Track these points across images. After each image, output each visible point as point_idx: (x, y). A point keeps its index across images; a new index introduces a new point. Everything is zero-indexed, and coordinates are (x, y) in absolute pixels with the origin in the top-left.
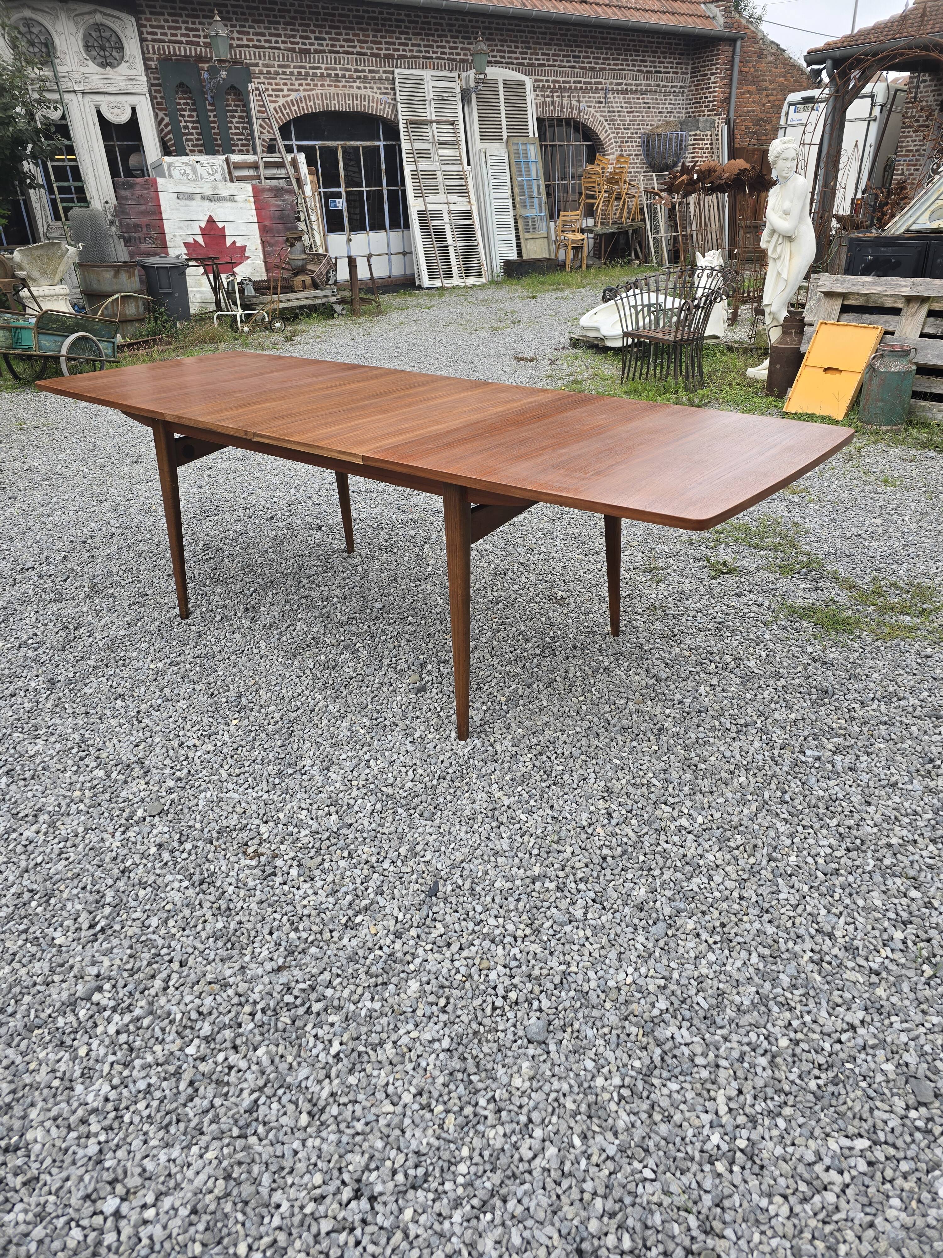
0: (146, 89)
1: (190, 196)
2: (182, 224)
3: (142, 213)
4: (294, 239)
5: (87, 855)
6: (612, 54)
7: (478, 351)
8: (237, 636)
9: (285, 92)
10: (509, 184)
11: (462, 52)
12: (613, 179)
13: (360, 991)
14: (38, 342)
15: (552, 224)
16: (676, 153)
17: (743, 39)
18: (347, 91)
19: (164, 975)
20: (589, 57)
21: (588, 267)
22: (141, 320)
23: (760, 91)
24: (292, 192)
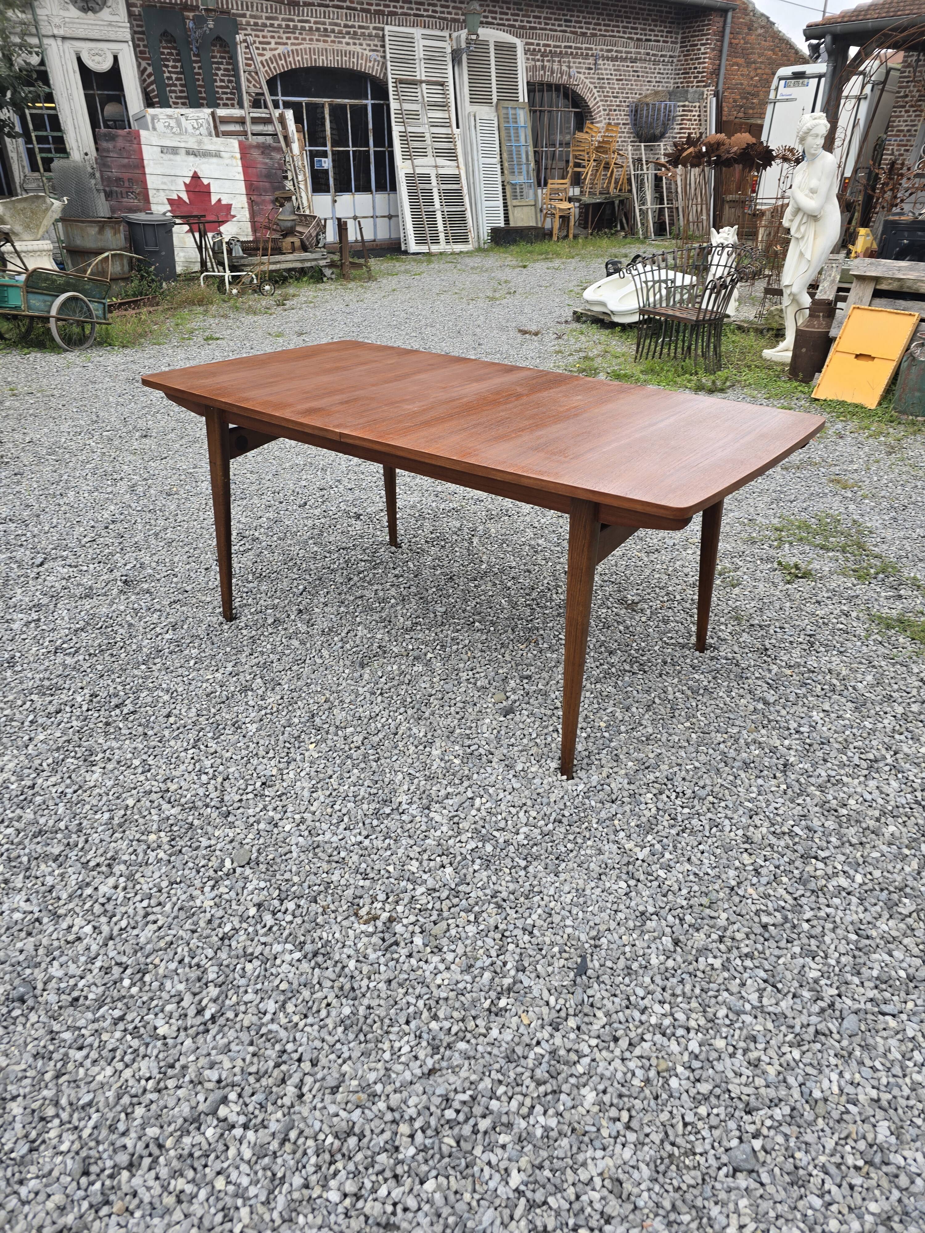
0: (128, 37)
1: (174, 150)
2: (166, 179)
3: (124, 166)
4: (283, 199)
5: (177, 917)
6: (604, 20)
7: (479, 322)
8: (295, 643)
9: (273, 45)
10: (498, 149)
11: (454, 11)
12: (602, 148)
13: (528, 1102)
14: (27, 302)
15: (539, 191)
16: (664, 124)
17: (734, 10)
18: (336, 46)
19: (295, 1079)
20: (580, 22)
21: (575, 237)
22: (126, 279)
23: (749, 64)
24: (279, 150)
